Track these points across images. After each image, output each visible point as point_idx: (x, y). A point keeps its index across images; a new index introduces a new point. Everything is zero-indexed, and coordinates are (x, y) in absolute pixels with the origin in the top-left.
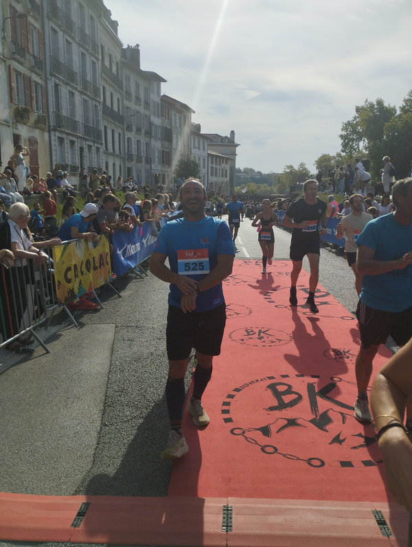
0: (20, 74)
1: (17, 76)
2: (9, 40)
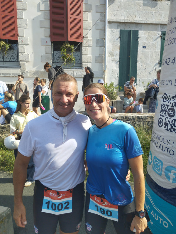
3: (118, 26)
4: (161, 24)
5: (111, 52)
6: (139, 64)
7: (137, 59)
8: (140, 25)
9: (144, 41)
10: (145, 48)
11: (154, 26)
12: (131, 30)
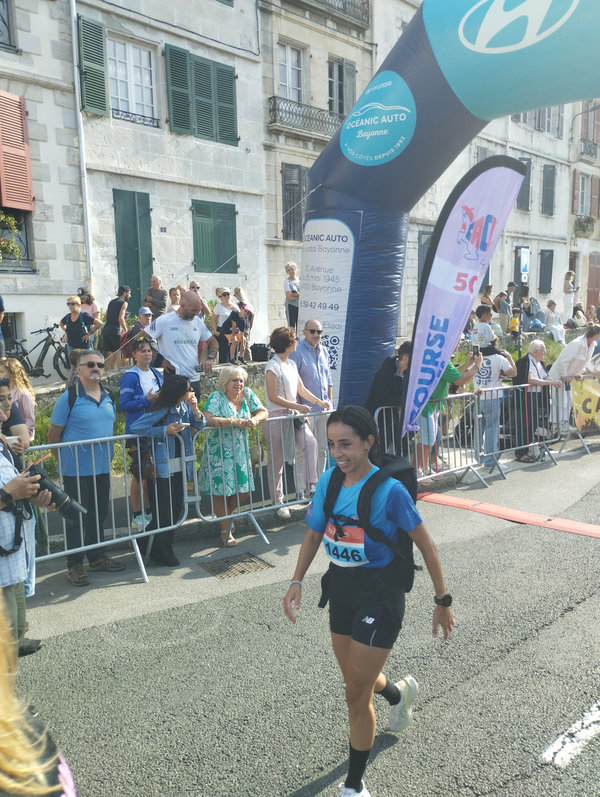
0: (587, 176)
1: (583, 179)
2: (577, 138)
3: (107, 180)
4: (190, 185)
5: (98, 237)
6: (156, 265)
7: (151, 254)
8: (151, 182)
9: (162, 217)
10: (165, 231)
11: (176, 187)
12: (134, 192)
